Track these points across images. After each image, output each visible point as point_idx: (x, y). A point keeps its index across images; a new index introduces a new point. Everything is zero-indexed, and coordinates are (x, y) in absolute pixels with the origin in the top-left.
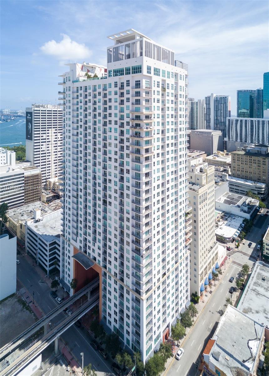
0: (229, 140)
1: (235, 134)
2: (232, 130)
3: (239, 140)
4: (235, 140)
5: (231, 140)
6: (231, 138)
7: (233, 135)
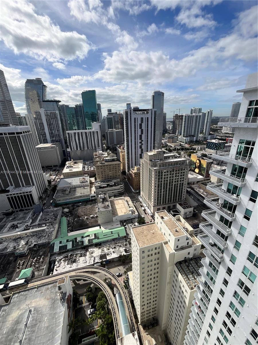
0: (71, 150)
1: (75, 145)
2: (72, 142)
3: (79, 149)
4: (76, 150)
5: (73, 150)
6: (72, 148)
7: (74, 146)
